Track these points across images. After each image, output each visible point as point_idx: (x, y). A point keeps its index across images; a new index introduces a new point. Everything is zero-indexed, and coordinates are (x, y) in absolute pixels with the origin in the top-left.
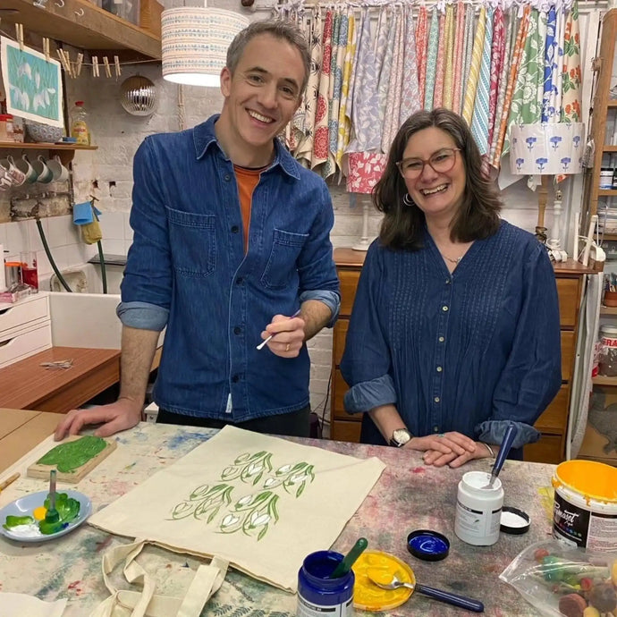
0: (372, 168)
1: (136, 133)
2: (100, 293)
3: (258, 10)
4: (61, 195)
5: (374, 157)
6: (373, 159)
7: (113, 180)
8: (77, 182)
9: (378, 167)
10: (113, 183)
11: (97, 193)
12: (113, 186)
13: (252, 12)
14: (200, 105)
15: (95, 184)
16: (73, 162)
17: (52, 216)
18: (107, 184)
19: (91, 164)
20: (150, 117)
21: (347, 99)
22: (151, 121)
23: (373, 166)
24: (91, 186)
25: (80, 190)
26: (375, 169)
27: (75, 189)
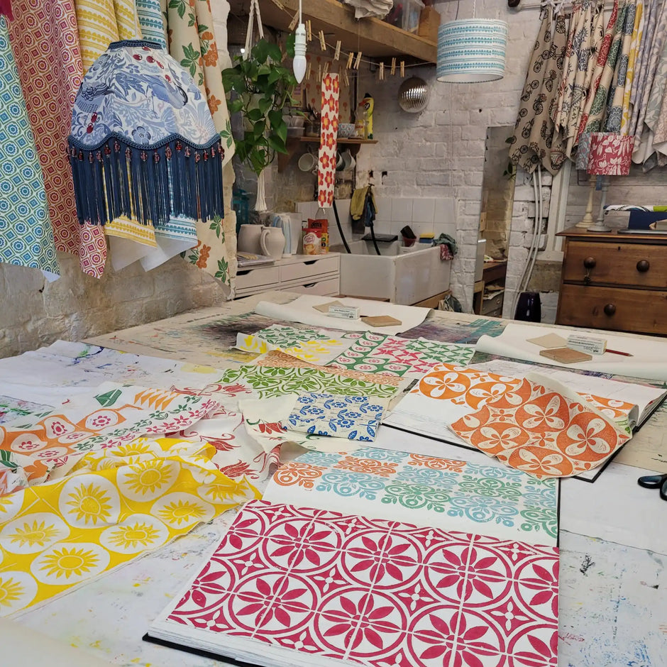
0: (604, 150)
1: (408, 128)
2: (375, 254)
3: (523, 9)
4: (347, 182)
5: (607, 139)
6: (606, 141)
7: (385, 170)
8: (358, 172)
9: (610, 148)
10: (385, 173)
11: (372, 181)
12: (385, 176)
13: (518, 11)
14: (463, 100)
15: (371, 174)
16: (357, 155)
17: (340, 199)
18: (380, 174)
19: (369, 157)
20: (420, 113)
21: (632, 87)
22: (420, 117)
23: (605, 147)
24: (367, 176)
25: (360, 179)
26: (606, 151)
27: (357, 177)
